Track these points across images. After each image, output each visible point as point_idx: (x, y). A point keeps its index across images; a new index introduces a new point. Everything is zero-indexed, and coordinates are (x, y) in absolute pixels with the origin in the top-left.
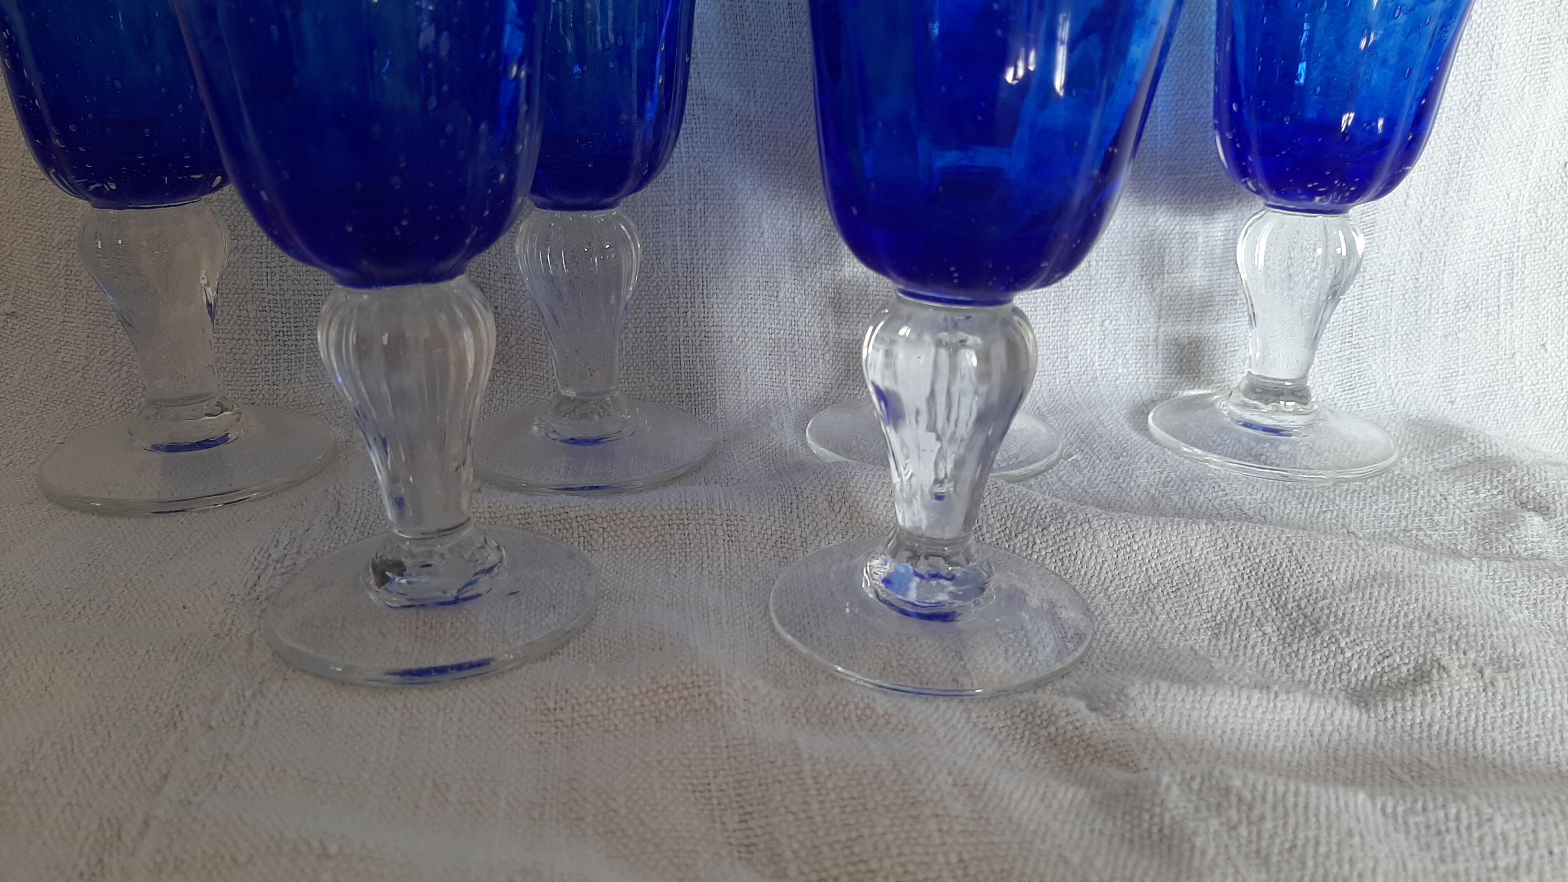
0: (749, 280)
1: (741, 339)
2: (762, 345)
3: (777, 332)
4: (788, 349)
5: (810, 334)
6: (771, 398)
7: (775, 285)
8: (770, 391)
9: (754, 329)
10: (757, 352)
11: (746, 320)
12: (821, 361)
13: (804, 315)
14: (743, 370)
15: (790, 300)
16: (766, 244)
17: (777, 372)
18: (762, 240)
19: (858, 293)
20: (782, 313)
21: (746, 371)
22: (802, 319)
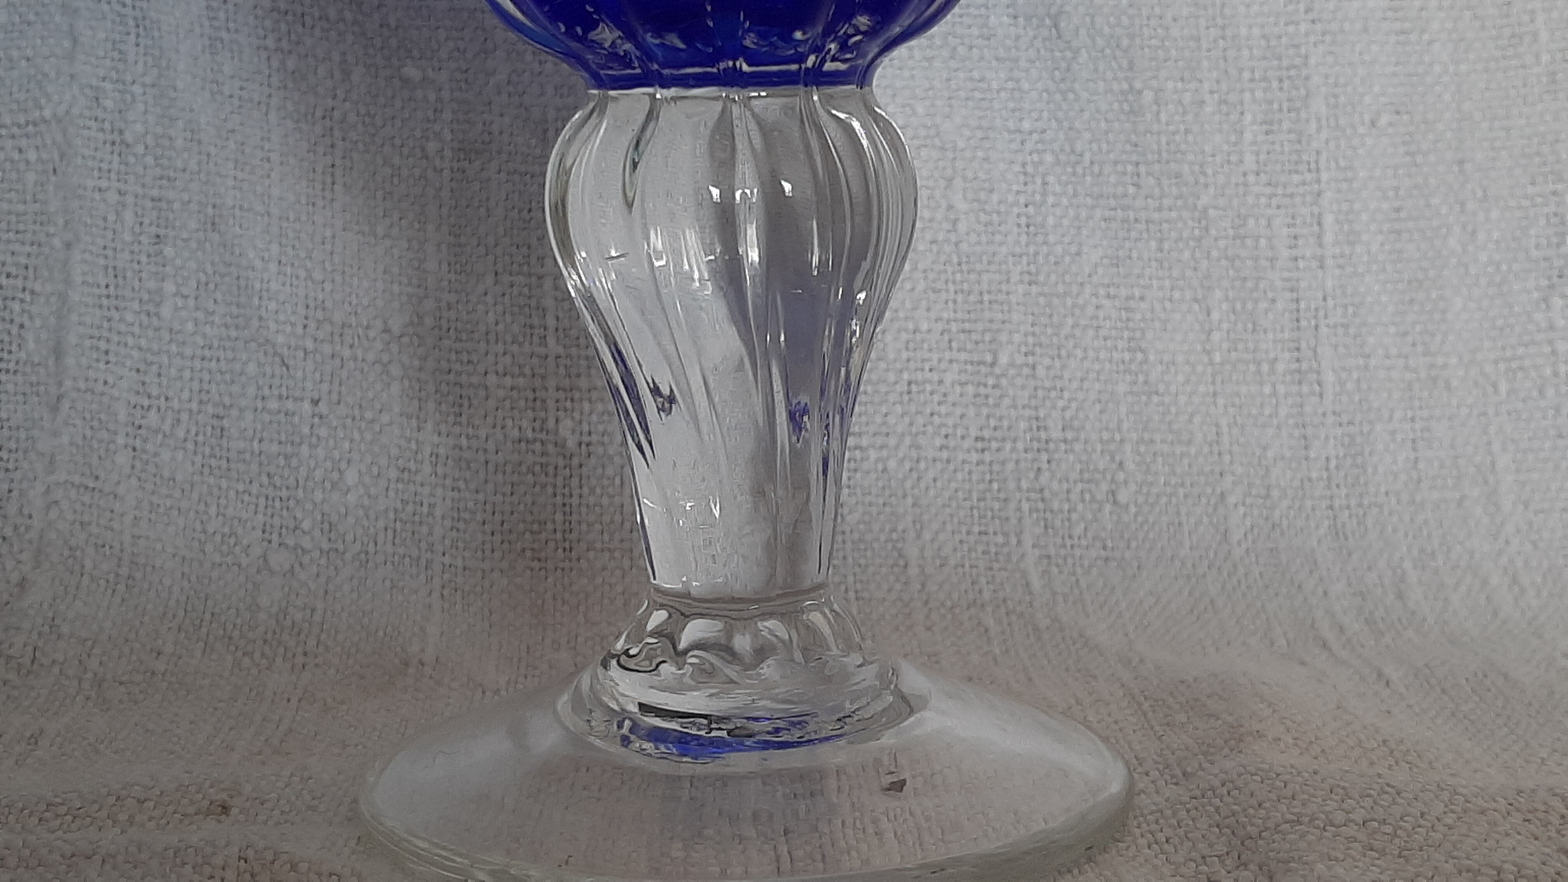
0: (924, 327)
1: (907, 465)
2: (960, 476)
3: (994, 445)
4: (1024, 485)
5: (1078, 447)
6: (987, 595)
7: (988, 337)
8: (983, 580)
9: (938, 442)
10: (947, 494)
11: (920, 420)
12: (1108, 508)
13: (1060, 404)
14: (912, 534)
15: (1026, 371)
16: (964, 246)
17: (1000, 539)
18: (953, 237)
19: (1186, 347)
20: (1007, 401)
21: (919, 536)
22: (1056, 414)
